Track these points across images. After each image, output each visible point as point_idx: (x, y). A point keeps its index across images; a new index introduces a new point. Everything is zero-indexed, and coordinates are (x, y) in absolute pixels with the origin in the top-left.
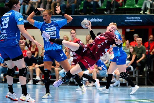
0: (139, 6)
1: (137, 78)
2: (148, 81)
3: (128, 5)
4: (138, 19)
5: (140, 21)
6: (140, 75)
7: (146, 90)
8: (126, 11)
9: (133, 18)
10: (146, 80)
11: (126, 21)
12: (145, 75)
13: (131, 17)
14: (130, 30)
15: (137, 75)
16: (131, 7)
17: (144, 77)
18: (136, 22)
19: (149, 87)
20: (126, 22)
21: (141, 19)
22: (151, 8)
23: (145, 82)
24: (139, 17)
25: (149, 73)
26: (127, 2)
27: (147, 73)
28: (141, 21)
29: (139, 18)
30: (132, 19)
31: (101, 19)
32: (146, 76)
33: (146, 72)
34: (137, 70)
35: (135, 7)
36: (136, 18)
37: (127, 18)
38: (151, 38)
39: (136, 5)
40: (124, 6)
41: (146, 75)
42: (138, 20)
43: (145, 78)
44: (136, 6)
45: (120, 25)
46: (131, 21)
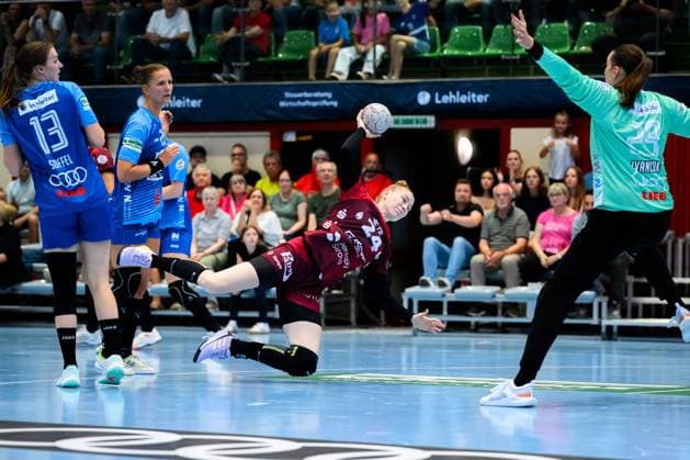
2: (359, 311)
3: (290, 50)
4: (326, 98)
5: (332, 106)
6: (335, 292)
7: (353, 340)
8: (283, 72)
9: (306, 95)
10: (353, 305)
11: (282, 104)
12: (349, 291)
13: (302, 92)
14: (298, 136)
17: (346, 299)
18: (318, 108)
19: (363, 332)
20: (284, 108)
21: (333, 99)
23: (349, 315)
24: (328, 91)
25: (362, 282)
26: (285, 39)
27: (358, 285)
28: (335, 104)
29: (329, 95)
30: (303, 99)
31: (197, 99)
32: (353, 295)
33: (353, 281)
36: (317, 95)
37: (287, 95)
38: (370, 162)
40: (276, 55)
41: (353, 290)
42: (324, 103)
43: (349, 302)
45: (262, 119)
46: (299, 103)
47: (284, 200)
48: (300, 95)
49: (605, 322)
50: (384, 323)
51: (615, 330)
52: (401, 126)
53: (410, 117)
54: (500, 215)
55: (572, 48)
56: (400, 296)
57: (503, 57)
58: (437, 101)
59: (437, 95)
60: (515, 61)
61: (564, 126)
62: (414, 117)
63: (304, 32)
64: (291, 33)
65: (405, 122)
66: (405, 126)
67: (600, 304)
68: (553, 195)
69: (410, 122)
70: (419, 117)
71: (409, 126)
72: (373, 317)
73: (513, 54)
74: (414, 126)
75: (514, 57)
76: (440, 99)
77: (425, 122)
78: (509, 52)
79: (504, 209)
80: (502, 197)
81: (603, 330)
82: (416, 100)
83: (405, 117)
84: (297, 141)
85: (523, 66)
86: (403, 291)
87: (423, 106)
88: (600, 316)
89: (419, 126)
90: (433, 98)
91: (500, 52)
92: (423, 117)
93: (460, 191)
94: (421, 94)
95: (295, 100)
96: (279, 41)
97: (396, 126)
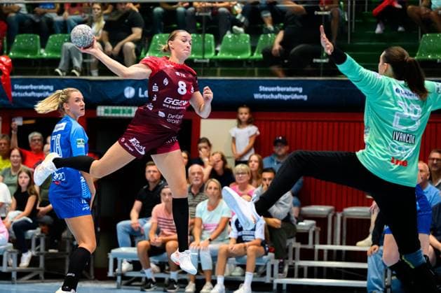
0: (49, 54)
1: (42, 259)
3: (20, 50)
9: (32, 87)
12: (64, 250)
13: (29, 84)
14: (24, 119)
15: (42, 250)
16: (28, 56)
17: (62, 256)
20: (14, 97)
22: (86, 61)
23: (64, 270)
24: (50, 85)
26: (16, 41)
27: (71, 244)
30: (29, 91)
32: (68, 254)
33: (68, 241)
34: (43, 235)
35: (38, 56)
36: (41, 87)
37: (16, 87)
39: (42, 51)
41: (68, 249)
43: (64, 259)
44: (41, 54)
46: (26, 94)
47: (13, 173)
48: (26, 87)
49: (277, 281)
50: (93, 277)
51: (284, 287)
52: (110, 115)
53: (117, 108)
54: (193, 191)
55: (252, 55)
56: (107, 256)
57: (196, 60)
58: (140, 95)
59: (140, 90)
60: (205, 63)
61: (247, 116)
62: (121, 108)
63: (32, 35)
64: (20, 36)
65: (113, 111)
66: (114, 115)
67: (272, 266)
68: (239, 174)
69: (118, 112)
70: (125, 108)
71: (117, 115)
72: (84, 272)
73: (204, 58)
74: (121, 115)
75: (204, 61)
76: (143, 93)
77: (130, 112)
78: (200, 57)
79: (198, 186)
80: (196, 175)
81: (275, 287)
82: (123, 94)
83: (114, 108)
84: (24, 125)
85: (212, 69)
86: (110, 252)
87: (129, 99)
88: (272, 276)
89: (125, 115)
90: (137, 92)
91: (193, 56)
92: (129, 108)
93: (150, 171)
94: (127, 89)
95: (23, 91)
96: (10, 42)
97: (106, 115)
